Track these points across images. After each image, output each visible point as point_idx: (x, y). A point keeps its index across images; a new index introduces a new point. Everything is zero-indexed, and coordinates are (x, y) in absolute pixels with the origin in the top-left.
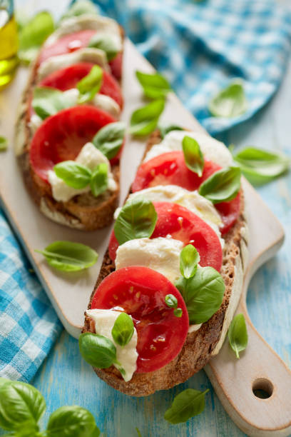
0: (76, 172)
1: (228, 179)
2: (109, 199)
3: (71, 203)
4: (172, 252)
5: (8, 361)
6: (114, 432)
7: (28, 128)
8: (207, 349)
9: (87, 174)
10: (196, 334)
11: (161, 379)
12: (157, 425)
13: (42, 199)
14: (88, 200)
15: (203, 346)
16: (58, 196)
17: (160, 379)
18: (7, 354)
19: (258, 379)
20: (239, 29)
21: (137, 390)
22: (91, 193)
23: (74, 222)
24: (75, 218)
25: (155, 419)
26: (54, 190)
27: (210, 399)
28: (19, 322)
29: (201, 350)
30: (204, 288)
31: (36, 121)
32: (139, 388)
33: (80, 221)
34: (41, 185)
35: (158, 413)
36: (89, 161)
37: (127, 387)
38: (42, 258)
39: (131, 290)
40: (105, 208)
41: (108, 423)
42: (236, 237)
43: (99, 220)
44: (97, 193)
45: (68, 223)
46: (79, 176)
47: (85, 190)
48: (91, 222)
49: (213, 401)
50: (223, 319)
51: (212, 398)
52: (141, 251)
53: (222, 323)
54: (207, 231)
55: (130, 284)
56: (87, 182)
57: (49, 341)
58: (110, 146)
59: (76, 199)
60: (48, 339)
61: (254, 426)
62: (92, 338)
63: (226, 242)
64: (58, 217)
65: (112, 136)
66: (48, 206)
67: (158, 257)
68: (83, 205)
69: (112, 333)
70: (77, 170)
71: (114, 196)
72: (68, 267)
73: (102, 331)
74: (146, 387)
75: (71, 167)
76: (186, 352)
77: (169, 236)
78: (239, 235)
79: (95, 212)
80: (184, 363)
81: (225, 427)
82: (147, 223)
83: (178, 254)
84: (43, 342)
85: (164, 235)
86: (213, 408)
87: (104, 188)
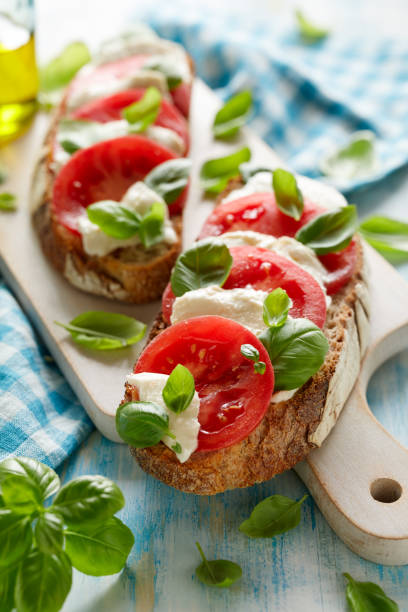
0: (119, 215)
1: (339, 223)
2: (165, 254)
3: (110, 258)
4: (252, 300)
5: (10, 450)
6: (164, 551)
7: (51, 172)
8: (302, 430)
9: (134, 218)
10: (285, 405)
11: (234, 467)
12: (229, 545)
13: (68, 256)
14: (134, 255)
15: (296, 425)
16: (90, 250)
17: (232, 467)
18: (10, 441)
19: (379, 480)
20: (371, 77)
21: (198, 482)
22: (140, 247)
23: (114, 287)
24: (115, 280)
25: (226, 538)
26: (86, 241)
27: (310, 516)
28: (28, 406)
29: (293, 431)
30: (298, 339)
31: (62, 158)
32: (201, 479)
33: (123, 287)
34: (67, 237)
35: (230, 531)
36: (137, 204)
37: (184, 476)
38: (66, 334)
39: (193, 348)
40: (159, 265)
41: (155, 541)
42: (349, 296)
43: (150, 285)
44: (148, 244)
45: (105, 292)
46: (121, 219)
47: (130, 242)
48: (139, 286)
49: (313, 519)
50: (326, 391)
51: (313, 514)
52: (209, 301)
53: (325, 397)
54: (305, 279)
55: (192, 342)
56: (134, 230)
57: (71, 439)
58: (168, 187)
59: (117, 253)
60: (69, 436)
61: (371, 534)
62: (135, 406)
63: (335, 302)
64: (89, 282)
65: (172, 175)
66: (76, 267)
67: (232, 307)
68: (127, 261)
69: (163, 395)
70: (120, 211)
71: (173, 250)
72: (102, 343)
73: (148, 397)
74: (212, 478)
75: (112, 207)
76: (272, 430)
77: (249, 286)
78: (355, 295)
79: (145, 271)
80: (269, 446)
81: (331, 549)
82: (219, 272)
83: (261, 303)
84: (63, 438)
85: (242, 285)
86: (314, 526)
87: (159, 239)
